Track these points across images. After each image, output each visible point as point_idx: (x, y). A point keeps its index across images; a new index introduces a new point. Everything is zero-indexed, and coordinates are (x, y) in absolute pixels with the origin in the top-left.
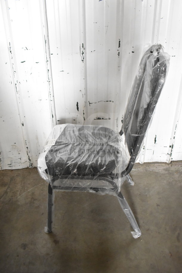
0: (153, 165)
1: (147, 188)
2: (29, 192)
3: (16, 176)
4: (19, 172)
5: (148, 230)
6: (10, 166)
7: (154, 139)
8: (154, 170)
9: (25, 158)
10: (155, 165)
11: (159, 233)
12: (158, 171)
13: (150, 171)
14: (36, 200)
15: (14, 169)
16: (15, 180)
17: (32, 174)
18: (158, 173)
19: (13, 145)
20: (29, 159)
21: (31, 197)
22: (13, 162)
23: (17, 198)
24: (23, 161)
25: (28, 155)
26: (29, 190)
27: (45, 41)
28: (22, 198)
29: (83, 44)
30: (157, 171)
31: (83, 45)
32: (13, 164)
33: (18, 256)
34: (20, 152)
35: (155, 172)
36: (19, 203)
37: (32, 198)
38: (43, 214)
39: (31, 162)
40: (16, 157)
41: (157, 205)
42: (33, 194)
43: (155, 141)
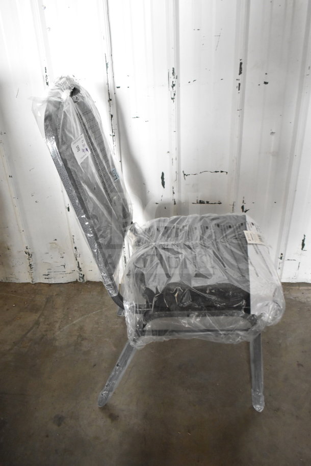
0: (298, 287)
1: (282, 332)
2: (74, 325)
3: (56, 295)
4: (62, 289)
5: (278, 410)
6: (47, 277)
7: (302, 242)
8: (298, 297)
9: (72, 265)
10: (301, 288)
11: (297, 416)
12: (305, 301)
13: (291, 299)
14: (86, 339)
15: (53, 282)
16: (53, 301)
17: (82, 293)
18: (304, 303)
19: (53, 243)
20: (79, 267)
21: (78, 334)
22: (51, 271)
23: (54, 334)
24: (68, 270)
25: (76, 260)
26: (74, 322)
27: (107, 64)
28: (61, 335)
29: (173, 68)
30: (303, 300)
31: (173, 71)
32: (52, 275)
33: (47, 436)
34: (64, 255)
35: (299, 302)
36: (57, 344)
37: (80, 336)
38: (95, 365)
39: (81, 272)
40: (57, 262)
41: (299, 365)
42: (81, 328)
43: (303, 245)
